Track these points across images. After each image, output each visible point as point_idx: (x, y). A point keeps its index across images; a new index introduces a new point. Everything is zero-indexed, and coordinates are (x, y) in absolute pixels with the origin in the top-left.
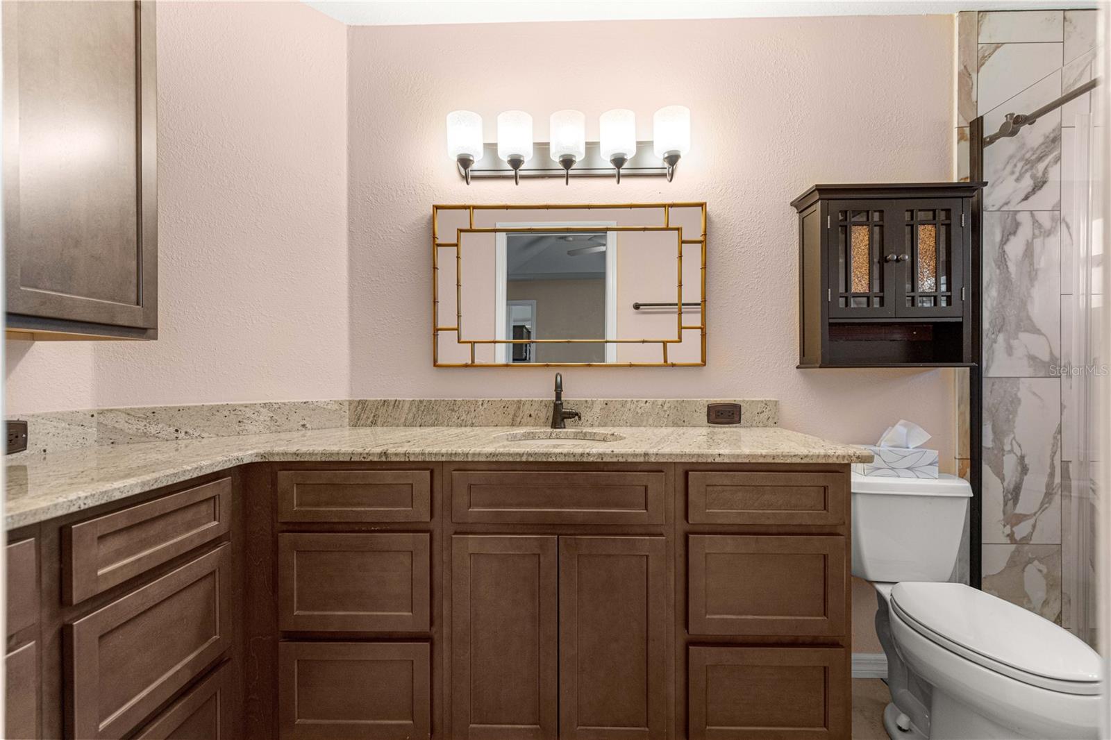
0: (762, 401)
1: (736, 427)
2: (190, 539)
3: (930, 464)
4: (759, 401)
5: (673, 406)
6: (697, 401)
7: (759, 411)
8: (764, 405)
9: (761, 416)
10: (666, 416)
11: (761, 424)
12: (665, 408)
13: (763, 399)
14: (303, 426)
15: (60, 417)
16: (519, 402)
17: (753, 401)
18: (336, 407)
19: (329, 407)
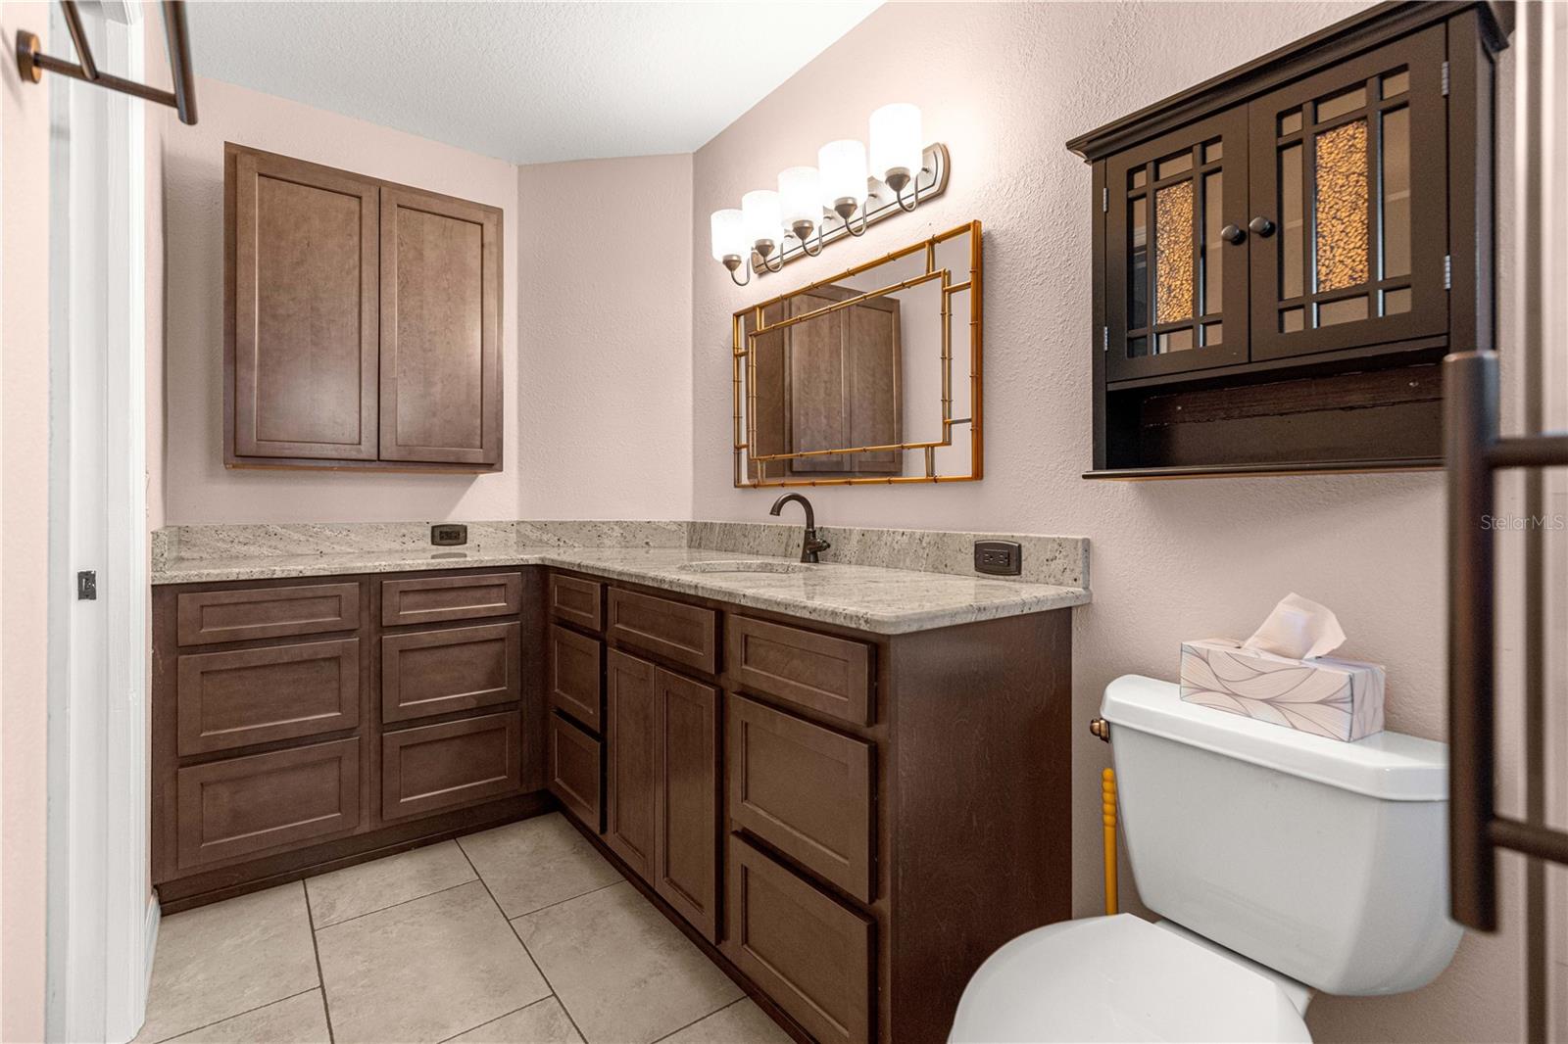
0: (1054, 540)
1: (1014, 581)
2: (478, 610)
3: (1322, 702)
4: (1048, 539)
5: (932, 542)
6: (963, 535)
7: (1049, 555)
8: (1056, 547)
9: (1053, 564)
10: (925, 556)
11: (1052, 580)
12: (924, 544)
13: (1056, 536)
14: (647, 543)
15: (489, 524)
16: (790, 528)
17: (1039, 539)
18: (675, 527)
19: (669, 527)
